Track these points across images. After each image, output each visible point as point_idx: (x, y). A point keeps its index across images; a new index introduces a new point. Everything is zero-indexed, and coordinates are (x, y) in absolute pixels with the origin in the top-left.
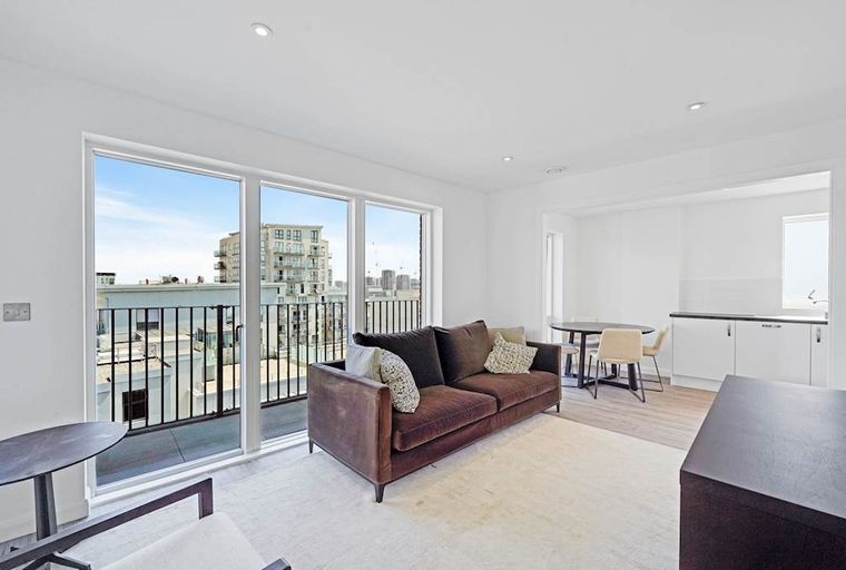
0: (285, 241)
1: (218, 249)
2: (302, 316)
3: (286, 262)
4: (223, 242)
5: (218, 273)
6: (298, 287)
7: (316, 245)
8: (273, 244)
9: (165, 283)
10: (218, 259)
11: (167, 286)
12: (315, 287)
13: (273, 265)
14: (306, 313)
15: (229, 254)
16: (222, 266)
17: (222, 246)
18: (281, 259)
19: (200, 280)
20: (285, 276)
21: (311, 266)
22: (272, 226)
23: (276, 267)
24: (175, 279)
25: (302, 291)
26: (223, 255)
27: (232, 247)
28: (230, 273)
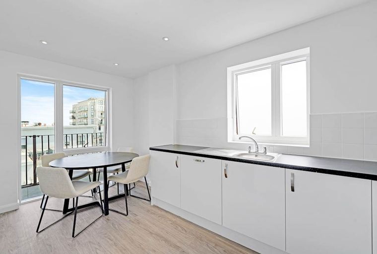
1: (72, 109)
4: (74, 107)
5: (72, 121)
8: (97, 107)
9: (35, 126)
10: (72, 114)
11: (37, 127)
15: (77, 112)
16: (74, 118)
17: (73, 108)
18: (101, 114)
26: (73, 112)
27: (78, 109)
28: (77, 121)
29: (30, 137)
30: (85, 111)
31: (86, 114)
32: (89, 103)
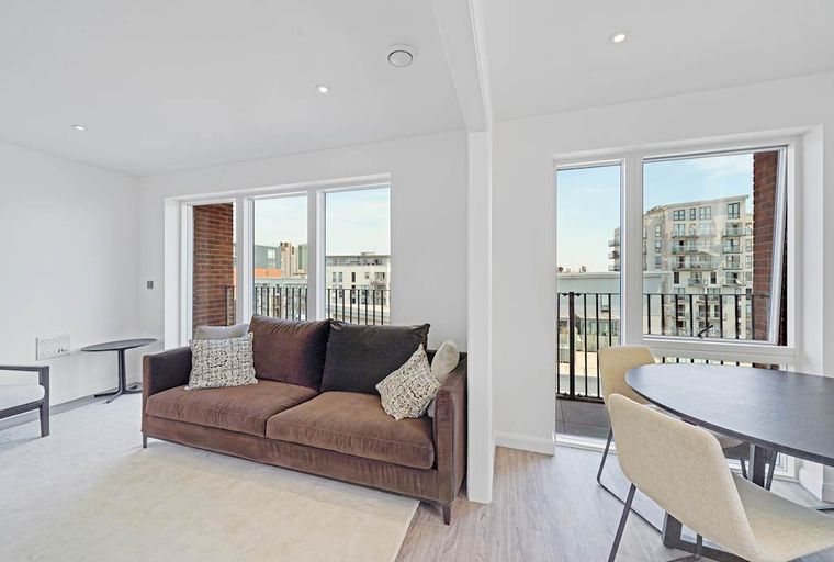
0: (687, 223)
2: (712, 312)
3: (687, 247)
4: (618, 233)
5: (612, 262)
6: (707, 276)
7: (735, 221)
8: (670, 227)
10: (613, 249)
12: (735, 275)
13: (670, 251)
14: (719, 309)
16: (616, 255)
17: (615, 236)
18: (681, 243)
19: (584, 269)
20: (687, 263)
21: (728, 248)
22: (669, 207)
23: (674, 253)
25: (714, 281)
26: (616, 244)
29: (565, 295)
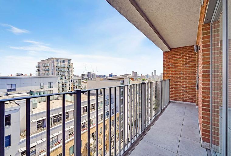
0: (60, 63)
1: (37, 65)
2: (65, 86)
5: (37, 72)
6: (64, 77)
7: (69, 64)
8: (55, 64)
10: (37, 68)
11: (19, 76)
12: (69, 77)
13: (56, 70)
15: (41, 67)
16: (38, 70)
18: (58, 68)
19: (31, 74)
20: (60, 74)
21: (68, 71)
22: (55, 58)
24: (22, 74)
26: (39, 67)
27: (42, 65)
28: (41, 73)
30: (47, 66)
31: (48, 69)
32: (50, 61)
